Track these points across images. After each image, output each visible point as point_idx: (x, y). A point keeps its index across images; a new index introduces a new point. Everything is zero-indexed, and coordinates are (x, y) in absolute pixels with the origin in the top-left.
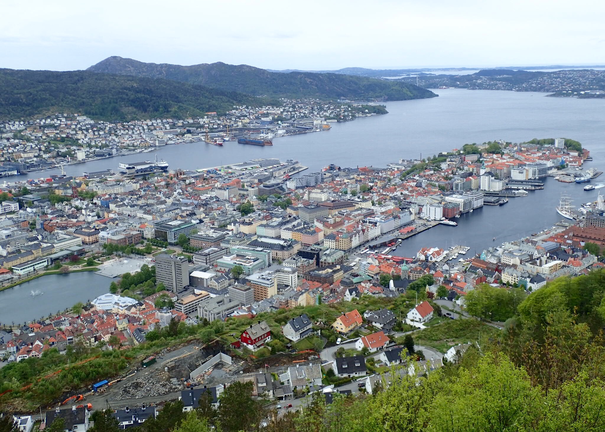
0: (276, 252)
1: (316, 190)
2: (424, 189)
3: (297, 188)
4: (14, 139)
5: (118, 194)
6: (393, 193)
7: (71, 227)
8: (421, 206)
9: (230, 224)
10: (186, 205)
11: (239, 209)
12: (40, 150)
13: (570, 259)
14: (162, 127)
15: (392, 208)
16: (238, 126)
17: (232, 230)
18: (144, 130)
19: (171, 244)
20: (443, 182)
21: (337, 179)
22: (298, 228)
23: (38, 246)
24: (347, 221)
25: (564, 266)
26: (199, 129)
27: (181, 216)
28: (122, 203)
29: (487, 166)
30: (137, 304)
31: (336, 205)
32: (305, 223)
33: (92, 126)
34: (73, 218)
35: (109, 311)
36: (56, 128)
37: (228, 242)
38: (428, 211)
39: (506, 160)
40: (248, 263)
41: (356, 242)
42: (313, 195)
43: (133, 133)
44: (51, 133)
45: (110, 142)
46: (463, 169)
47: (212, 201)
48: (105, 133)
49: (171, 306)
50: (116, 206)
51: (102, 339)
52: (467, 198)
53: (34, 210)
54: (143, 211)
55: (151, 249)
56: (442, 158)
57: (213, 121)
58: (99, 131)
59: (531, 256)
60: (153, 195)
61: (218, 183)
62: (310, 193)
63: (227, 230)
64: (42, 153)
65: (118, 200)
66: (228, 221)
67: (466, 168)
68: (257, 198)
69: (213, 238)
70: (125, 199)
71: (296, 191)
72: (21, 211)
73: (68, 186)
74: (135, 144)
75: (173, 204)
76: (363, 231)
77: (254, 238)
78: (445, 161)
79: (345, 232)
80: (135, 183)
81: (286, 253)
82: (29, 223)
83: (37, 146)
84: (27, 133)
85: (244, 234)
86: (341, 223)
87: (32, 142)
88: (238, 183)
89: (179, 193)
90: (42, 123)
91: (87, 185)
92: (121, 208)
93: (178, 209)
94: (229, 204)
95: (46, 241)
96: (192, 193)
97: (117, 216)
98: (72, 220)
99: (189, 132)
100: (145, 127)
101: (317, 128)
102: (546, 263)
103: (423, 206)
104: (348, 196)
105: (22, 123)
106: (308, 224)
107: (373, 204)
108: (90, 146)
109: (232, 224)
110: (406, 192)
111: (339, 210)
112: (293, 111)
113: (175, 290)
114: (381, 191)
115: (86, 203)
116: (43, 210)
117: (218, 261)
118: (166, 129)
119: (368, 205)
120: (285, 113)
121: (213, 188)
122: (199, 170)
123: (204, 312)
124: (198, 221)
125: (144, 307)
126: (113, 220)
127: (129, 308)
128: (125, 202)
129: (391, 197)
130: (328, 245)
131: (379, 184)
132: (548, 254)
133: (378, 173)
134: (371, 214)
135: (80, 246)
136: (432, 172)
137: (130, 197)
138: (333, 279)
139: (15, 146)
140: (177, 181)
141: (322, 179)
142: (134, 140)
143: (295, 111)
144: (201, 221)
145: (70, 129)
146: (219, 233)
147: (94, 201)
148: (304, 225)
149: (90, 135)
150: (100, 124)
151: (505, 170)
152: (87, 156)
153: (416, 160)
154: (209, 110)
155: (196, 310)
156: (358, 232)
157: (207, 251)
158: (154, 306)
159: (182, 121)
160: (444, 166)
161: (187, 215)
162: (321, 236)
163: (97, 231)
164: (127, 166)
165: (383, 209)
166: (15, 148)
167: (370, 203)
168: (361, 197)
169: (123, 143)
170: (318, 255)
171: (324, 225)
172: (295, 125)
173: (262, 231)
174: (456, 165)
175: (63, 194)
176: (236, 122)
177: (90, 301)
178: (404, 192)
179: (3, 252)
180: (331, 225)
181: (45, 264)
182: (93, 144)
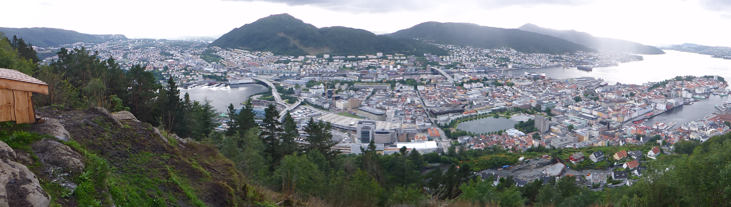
0: (589, 120)
1: (610, 94)
4: (485, 56)
6: (644, 97)
8: (656, 104)
10: (551, 94)
11: (574, 99)
12: (494, 62)
14: (545, 57)
15: (644, 104)
16: (578, 60)
17: (571, 108)
18: (537, 58)
21: (619, 89)
23: (488, 103)
26: (561, 60)
28: (524, 90)
29: (685, 87)
30: (525, 135)
31: (618, 101)
35: (513, 136)
36: (502, 53)
37: (568, 113)
38: (659, 106)
39: (693, 84)
40: (576, 124)
41: (626, 118)
42: (609, 96)
44: (499, 55)
47: (563, 94)
49: (539, 139)
50: (521, 91)
52: (676, 100)
53: (489, 88)
55: (534, 112)
56: (666, 82)
57: (567, 57)
60: (537, 88)
61: (567, 86)
62: (607, 94)
63: (568, 108)
64: (495, 64)
65: (523, 88)
66: (569, 104)
67: (676, 87)
68: (583, 95)
69: (561, 111)
70: (525, 88)
71: (601, 93)
72: (484, 88)
73: (503, 79)
75: (546, 93)
76: (630, 114)
77: (580, 113)
79: (622, 114)
80: (531, 81)
81: (594, 121)
85: (576, 110)
88: (575, 87)
89: (549, 88)
91: (511, 80)
92: (523, 92)
93: (547, 95)
94: (571, 96)
95: (492, 102)
97: (521, 95)
98: (503, 94)
105: (489, 50)
107: (635, 102)
108: (514, 62)
109: (571, 105)
113: (542, 132)
115: (509, 87)
116: (492, 88)
117: (563, 121)
119: (633, 102)
121: (564, 88)
123: (554, 144)
125: (527, 137)
126: (519, 97)
131: (638, 93)
133: (638, 87)
134: (634, 106)
135: (504, 106)
136: (662, 88)
137: (528, 87)
138: (615, 135)
139: (485, 59)
141: (614, 88)
144: (557, 102)
147: (513, 87)
148: (603, 109)
151: (693, 89)
155: (550, 142)
156: (628, 114)
157: (558, 116)
158: (532, 137)
160: (667, 85)
161: (551, 99)
163: (512, 100)
164: (528, 73)
165: (640, 104)
166: (485, 61)
168: (630, 98)
170: (609, 123)
171: (613, 110)
173: (584, 110)
175: (501, 83)
177: (505, 130)
178: (650, 97)
179: (475, 103)
180: (616, 110)
181: (490, 111)
182: (516, 62)
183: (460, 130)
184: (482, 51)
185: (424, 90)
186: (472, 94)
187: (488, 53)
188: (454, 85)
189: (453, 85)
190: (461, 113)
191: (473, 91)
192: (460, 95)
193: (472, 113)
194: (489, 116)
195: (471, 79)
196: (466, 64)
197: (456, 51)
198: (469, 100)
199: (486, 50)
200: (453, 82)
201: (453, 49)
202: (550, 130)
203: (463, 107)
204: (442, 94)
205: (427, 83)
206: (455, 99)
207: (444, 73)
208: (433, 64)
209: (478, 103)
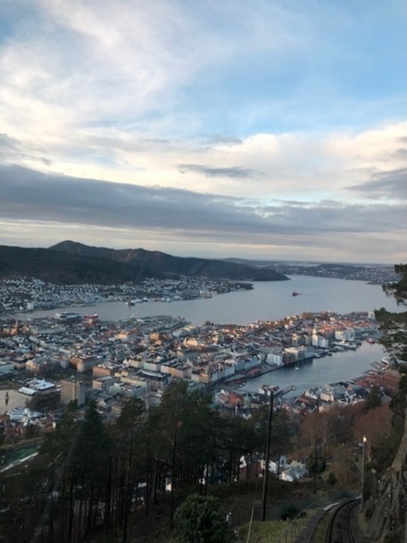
0: (154, 382)
1: (192, 339)
2: (270, 342)
3: (180, 336)
5: (48, 334)
7: (8, 356)
10: (97, 345)
11: (134, 349)
16: (147, 292)
17: (125, 365)
18: (79, 291)
19: (79, 373)
20: (285, 338)
21: (209, 332)
22: (174, 365)
24: (210, 362)
27: (90, 352)
33: (43, 287)
38: (271, 359)
39: (332, 325)
41: (215, 378)
43: (71, 293)
44: (13, 289)
45: (54, 298)
46: (301, 330)
47: (116, 343)
48: (51, 291)
54: (64, 348)
58: (47, 290)
59: (342, 395)
62: (187, 340)
63: (122, 364)
66: (124, 358)
70: (53, 338)
71: (179, 339)
75: (87, 343)
76: (222, 370)
77: (140, 371)
81: (162, 383)
85: (134, 367)
86: (206, 364)
88: (138, 331)
89: (93, 335)
90: (8, 282)
91: (28, 327)
92: (49, 344)
93: (90, 347)
94: (128, 346)
96: (102, 336)
97: (44, 350)
98: (10, 351)
99: (112, 294)
100: (81, 289)
101: (202, 296)
103: (268, 354)
104: (215, 344)
106: (181, 362)
107: (232, 351)
110: (257, 344)
111: (207, 354)
112: (187, 284)
114: (239, 341)
115: (23, 339)
120: (181, 285)
122: (112, 321)
124: (102, 357)
126: (41, 353)
127: (34, 419)
129: (246, 346)
130: (194, 378)
131: (238, 337)
132: (355, 394)
133: (239, 329)
134: (229, 357)
135: (11, 370)
136: (278, 330)
141: (199, 331)
142: (71, 298)
145: (26, 287)
146: (116, 366)
147: (31, 338)
149: (40, 293)
150: (49, 285)
152: (35, 307)
153: (268, 322)
154: (128, 280)
156: (218, 371)
159: (107, 287)
161: (95, 351)
162: (190, 371)
163: (26, 360)
164: (61, 315)
169: (63, 300)
171: (194, 364)
172: (188, 294)
173: (147, 366)
175: (9, 332)
176: (146, 289)
180: (199, 364)
182: (41, 298)
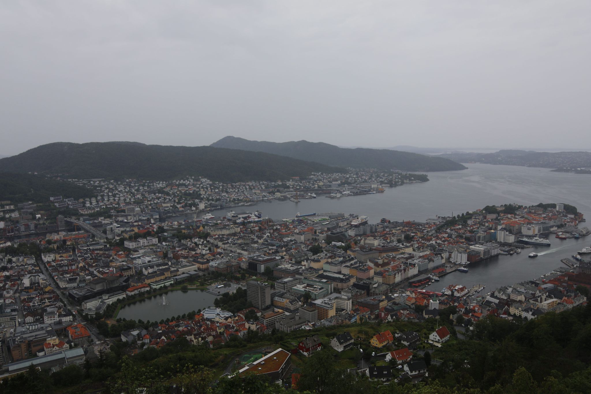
0: (336, 283)
1: (370, 238)
2: (453, 239)
3: (356, 235)
4: (159, 193)
5: (224, 235)
6: (430, 241)
7: (191, 257)
8: (450, 253)
9: (303, 261)
10: (273, 245)
11: (311, 250)
12: (175, 201)
13: (564, 298)
14: (259, 187)
15: (428, 253)
16: (315, 187)
17: (305, 265)
18: (246, 189)
19: (260, 273)
20: (468, 235)
21: (387, 230)
22: (355, 266)
23: (168, 270)
24: (392, 262)
25: (559, 303)
26: (286, 189)
27: (268, 253)
28: (227, 242)
29: (503, 224)
30: (232, 316)
31: (384, 250)
32: (360, 262)
33: (211, 185)
34: (192, 251)
35: (212, 320)
36: (186, 186)
37: (301, 274)
38: (456, 257)
39: (518, 219)
40: (315, 291)
41: (398, 278)
42: (367, 241)
43: (238, 191)
44: (183, 190)
45: (222, 197)
46: (484, 225)
47: (291, 243)
48: (219, 190)
49: (256, 319)
50: (223, 244)
51: (207, 339)
52: (486, 247)
53: (167, 244)
54: (241, 248)
55: (245, 276)
56: (469, 216)
57: (296, 184)
58: (215, 189)
59: (534, 295)
60: (249, 237)
61: (297, 230)
62: (365, 239)
63: (302, 265)
64: (176, 204)
65: (224, 239)
66: (303, 258)
67: (487, 224)
68: (325, 242)
69: (290, 271)
70: (229, 239)
71: (355, 238)
72: (159, 244)
73: (191, 227)
74: (240, 199)
75: (263, 244)
76: (405, 270)
77: (321, 272)
78: (470, 218)
79: (390, 270)
80: (237, 227)
81: (345, 285)
82: (163, 252)
83: (172, 198)
84: (167, 189)
85: (314, 268)
86: (388, 264)
87: (170, 196)
88: (312, 230)
89: (267, 236)
90: (177, 183)
91: (204, 228)
92: (226, 246)
93: (266, 248)
94: (304, 246)
95: (174, 266)
96: (277, 236)
97: (222, 251)
98: (192, 252)
99: (278, 191)
100: (247, 187)
101: (374, 190)
102: (545, 301)
103: (452, 253)
104: (395, 243)
105: (164, 182)
106: (362, 263)
107: (414, 250)
108: (208, 200)
109: (305, 261)
110: (440, 242)
111: (387, 253)
112: (356, 177)
113: (260, 308)
114: (420, 240)
115: (202, 240)
116: (173, 244)
117: (294, 288)
118: (262, 188)
119: (410, 250)
120: (350, 179)
121: (293, 233)
122: (284, 220)
123: (280, 326)
124: (280, 258)
125: (237, 318)
126: (220, 254)
127: (226, 318)
128: (229, 241)
129: (428, 245)
130: (377, 280)
131: (419, 234)
132: (547, 293)
133: (419, 226)
134: (411, 257)
135: (195, 271)
136: (460, 227)
137: (233, 237)
138: (379, 306)
139: (159, 198)
140: (267, 227)
141: (376, 229)
142: (239, 196)
143: (358, 177)
144: (282, 258)
145: (196, 187)
146: (295, 267)
147: (208, 239)
148: (359, 264)
149: (209, 192)
150: (216, 184)
151: (517, 227)
152: (206, 207)
153: (449, 217)
154: (294, 175)
155: (275, 323)
156: (401, 271)
157: (286, 280)
158: (244, 318)
159: (273, 183)
160: (470, 222)
161: (272, 252)
162: (372, 272)
163: (208, 261)
164: (233, 215)
165: (421, 254)
166: (159, 200)
167: (411, 249)
168: (405, 244)
169: (231, 198)
170: (369, 287)
171: (375, 265)
172: (358, 188)
173: (327, 267)
174: (479, 222)
175: (187, 234)
176: (313, 184)
177: (200, 311)
178: (438, 241)
179: (145, 272)
180: (380, 265)
181: (172, 282)
182: (211, 198)
183: (124, 320)
184: (153, 185)
185: (53, 261)
186: (139, 258)
187: (165, 188)
188: (108, 246)
189: (106, 246)
190: (125, 291)
191: (141, 251)
192: (120, 261)
193: (142, 289)
194: (172, 291)
195: (136, 233)
196: (126, 208)
197: (106, 188)
198: (135, 267)
199: (159, 184)
200: (105, 240)
201: (101, 186)
202: (273, 304)
203: (127, 281)
204: (88, 264)
205: (58, 247)
206: (111, 269)
207: (88, 227)
208: (68, 212)
209: (150, 270)
